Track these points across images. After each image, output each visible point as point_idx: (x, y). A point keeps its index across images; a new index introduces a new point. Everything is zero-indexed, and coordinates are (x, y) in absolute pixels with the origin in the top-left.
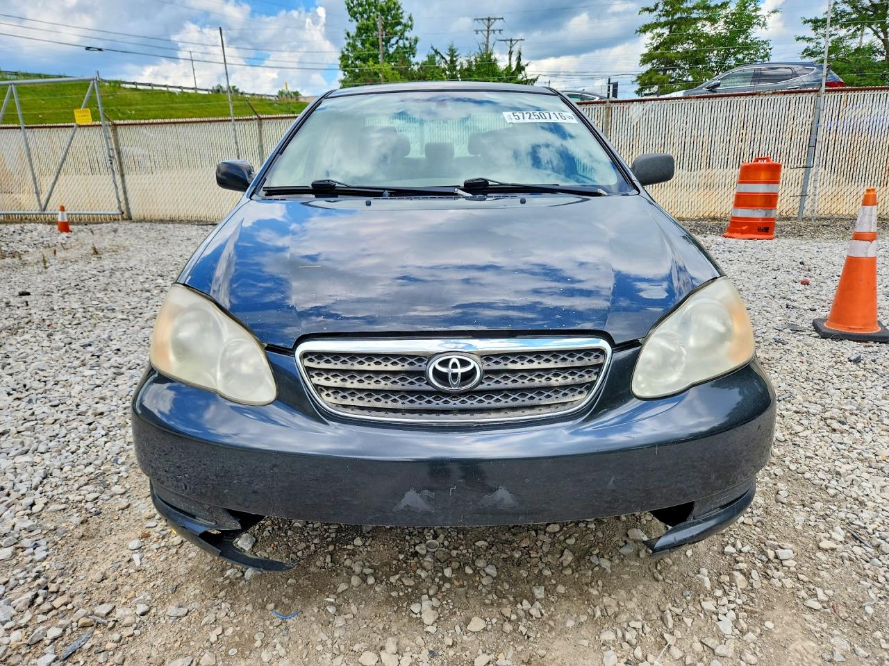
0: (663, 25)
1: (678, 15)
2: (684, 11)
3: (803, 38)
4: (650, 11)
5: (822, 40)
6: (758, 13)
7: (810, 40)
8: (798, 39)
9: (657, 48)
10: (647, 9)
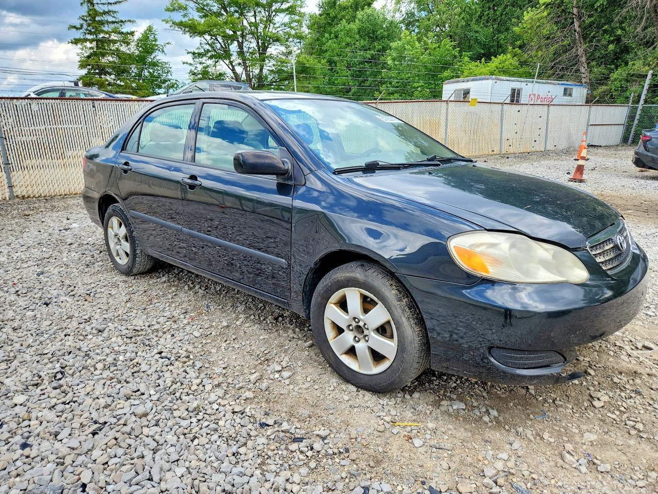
0: (91, 41)
1: (101, 35)
2: (107, 33)
3: (187, 63)
4: (77, 29)
5: (198, 65)
6: (157, 43)
7: (191, 64)
8: (184, 63)
9: (89, 57)
10: (75, 27)
